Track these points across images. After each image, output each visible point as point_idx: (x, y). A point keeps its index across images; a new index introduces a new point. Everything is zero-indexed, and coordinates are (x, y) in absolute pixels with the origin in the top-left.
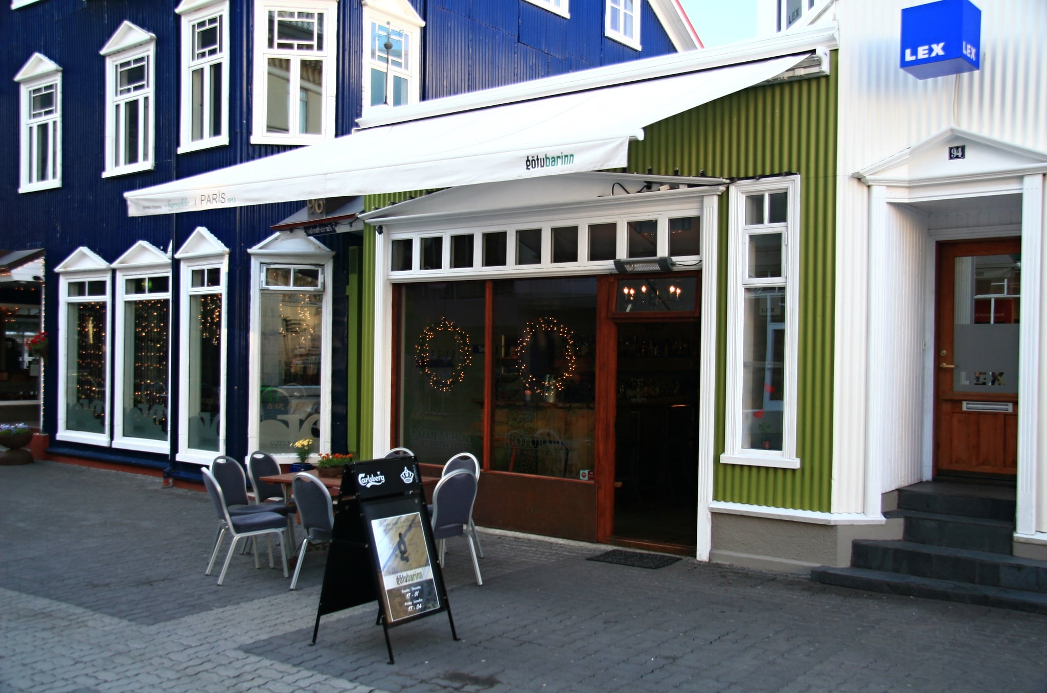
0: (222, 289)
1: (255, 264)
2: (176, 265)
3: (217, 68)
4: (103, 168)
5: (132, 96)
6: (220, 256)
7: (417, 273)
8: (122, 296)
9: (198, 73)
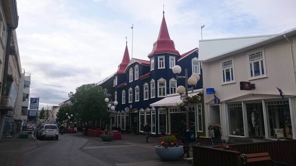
0: (155, 114)
1: (158, 111)
2: (151, 111)
3: (154, 89)
4: (144, 99)
5: (146, 91)
6: (155, 110)
7: (172, 112)
8: (146, 114)
9: (152, 89)
